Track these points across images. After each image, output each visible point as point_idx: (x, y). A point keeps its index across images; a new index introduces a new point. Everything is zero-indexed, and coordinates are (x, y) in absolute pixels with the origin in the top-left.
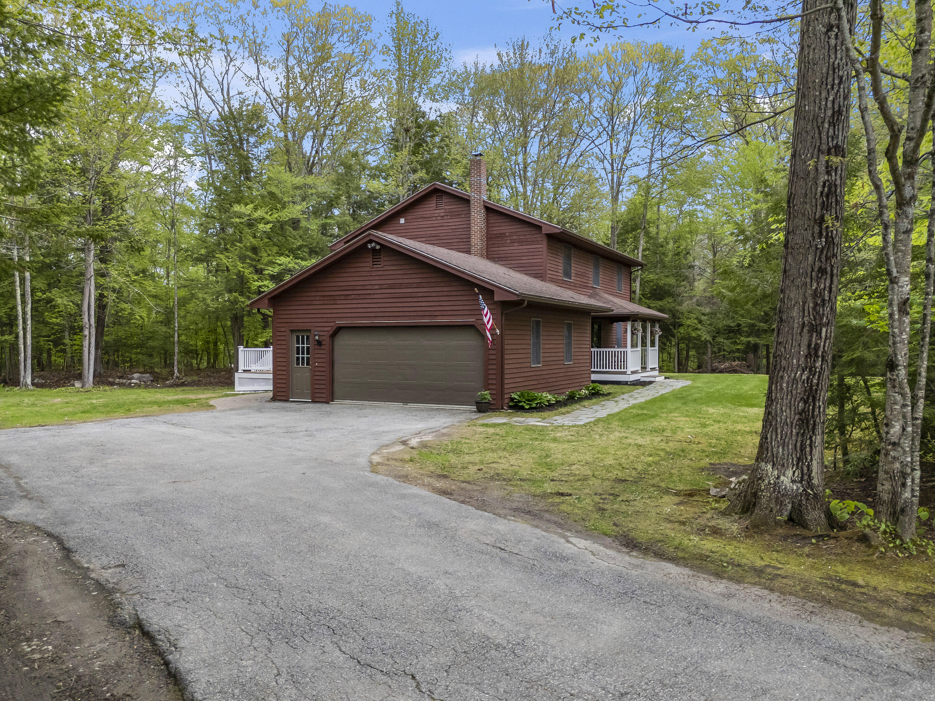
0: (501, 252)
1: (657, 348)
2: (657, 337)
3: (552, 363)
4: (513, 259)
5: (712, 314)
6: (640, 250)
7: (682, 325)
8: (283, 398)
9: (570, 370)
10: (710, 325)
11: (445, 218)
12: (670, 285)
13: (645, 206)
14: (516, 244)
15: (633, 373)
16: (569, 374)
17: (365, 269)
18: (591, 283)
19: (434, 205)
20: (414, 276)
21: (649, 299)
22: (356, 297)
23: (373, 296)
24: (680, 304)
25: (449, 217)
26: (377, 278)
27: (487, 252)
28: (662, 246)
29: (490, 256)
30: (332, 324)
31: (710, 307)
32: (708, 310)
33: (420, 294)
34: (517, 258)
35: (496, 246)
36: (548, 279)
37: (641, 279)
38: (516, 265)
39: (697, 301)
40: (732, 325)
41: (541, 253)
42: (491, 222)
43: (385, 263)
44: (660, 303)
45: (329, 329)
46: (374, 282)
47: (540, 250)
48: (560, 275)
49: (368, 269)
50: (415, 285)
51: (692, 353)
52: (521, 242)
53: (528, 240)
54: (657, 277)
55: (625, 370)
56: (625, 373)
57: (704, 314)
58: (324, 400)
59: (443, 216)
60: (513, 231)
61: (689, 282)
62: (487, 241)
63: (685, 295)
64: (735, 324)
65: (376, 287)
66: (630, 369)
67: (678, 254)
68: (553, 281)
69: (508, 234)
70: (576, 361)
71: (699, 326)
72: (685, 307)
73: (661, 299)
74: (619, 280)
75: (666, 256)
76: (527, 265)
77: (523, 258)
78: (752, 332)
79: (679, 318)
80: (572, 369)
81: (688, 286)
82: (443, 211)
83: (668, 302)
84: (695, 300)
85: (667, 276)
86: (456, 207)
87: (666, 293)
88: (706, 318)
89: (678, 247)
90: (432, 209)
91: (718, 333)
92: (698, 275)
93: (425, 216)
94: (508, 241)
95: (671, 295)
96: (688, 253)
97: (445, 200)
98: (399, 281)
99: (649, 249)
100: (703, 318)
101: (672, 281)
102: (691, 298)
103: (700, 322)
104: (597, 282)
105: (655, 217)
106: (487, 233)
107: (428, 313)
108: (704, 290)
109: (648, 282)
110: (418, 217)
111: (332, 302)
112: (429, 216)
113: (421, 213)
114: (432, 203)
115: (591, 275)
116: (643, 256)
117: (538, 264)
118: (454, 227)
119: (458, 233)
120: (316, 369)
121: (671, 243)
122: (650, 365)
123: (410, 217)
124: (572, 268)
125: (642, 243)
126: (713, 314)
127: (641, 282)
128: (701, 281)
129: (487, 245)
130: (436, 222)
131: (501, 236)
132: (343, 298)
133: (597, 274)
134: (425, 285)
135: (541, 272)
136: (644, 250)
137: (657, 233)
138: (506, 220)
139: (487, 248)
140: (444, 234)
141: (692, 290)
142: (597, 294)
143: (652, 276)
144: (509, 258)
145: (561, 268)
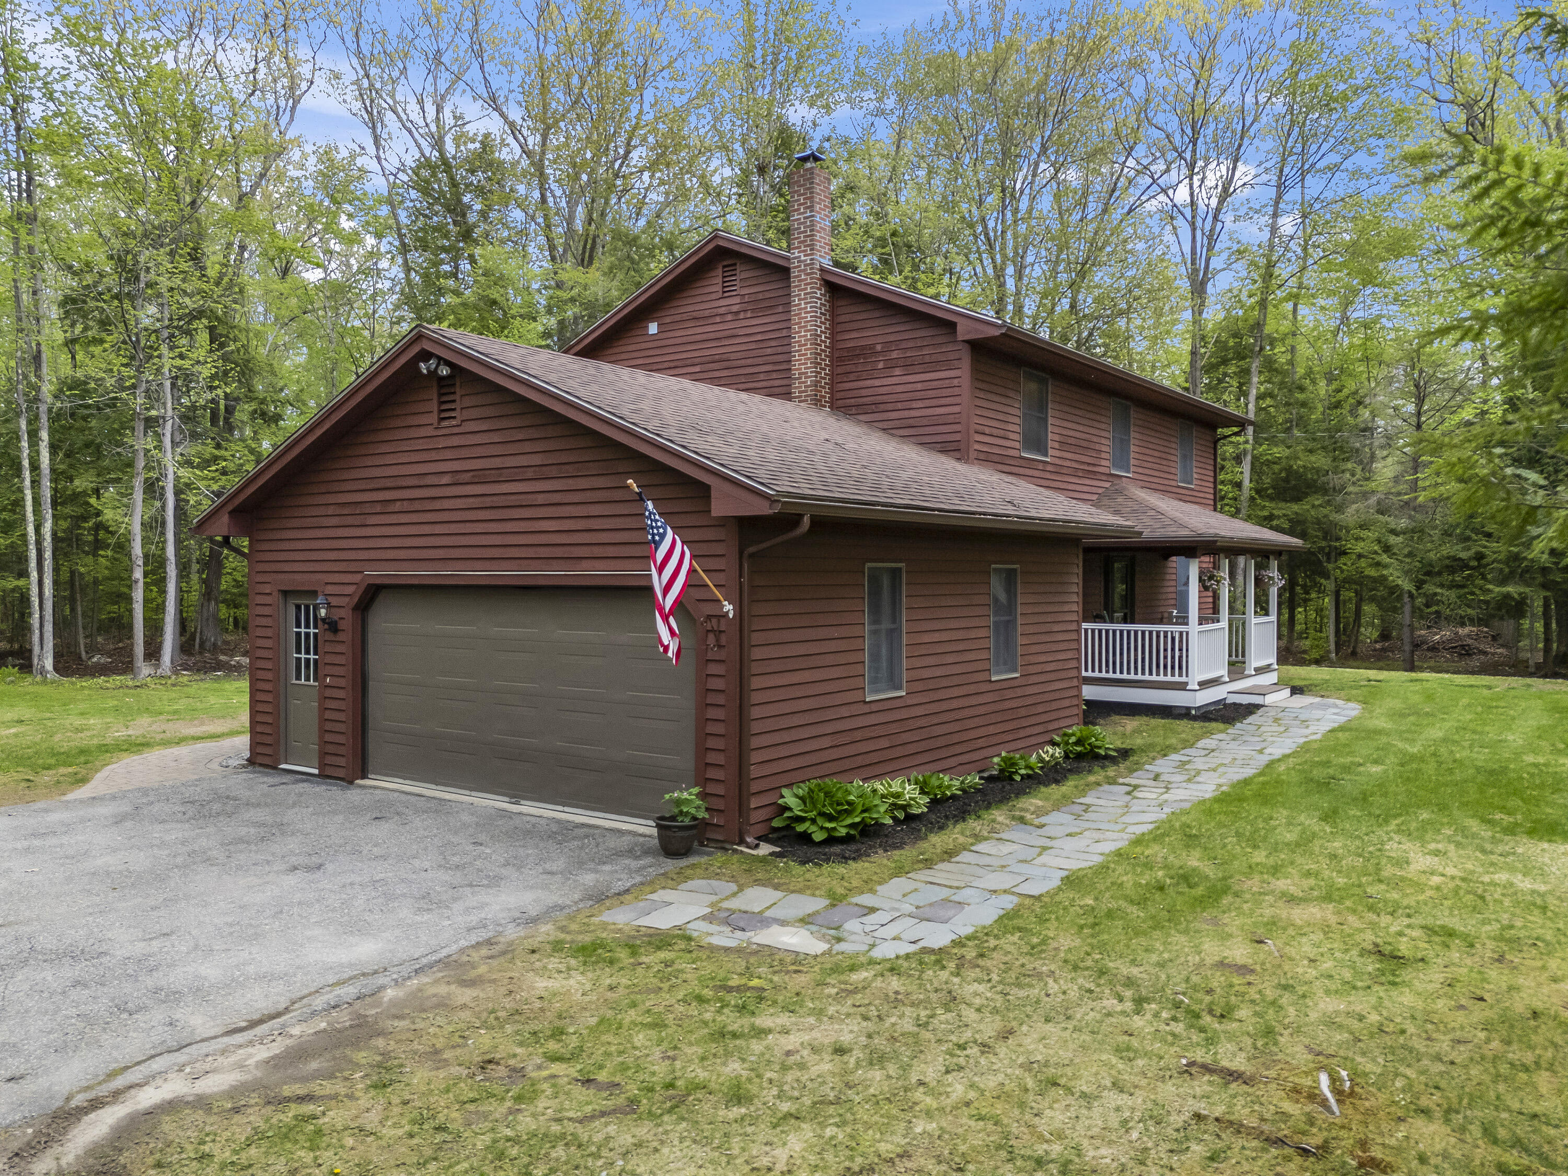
0: (864, 392)
1: (1273, 618)
2: (1274, 592)
3: (945, 682)
4: (890, 407)
5: (1413, 531)
6: (1252, 398)
7: (1345, 553)
8: (267, 761)
9: (1009, 694)
10: (1410, 555)
11: (742, 316)
12: (1318, 471)
13: (1263, 304)
14: (897, 372)
15: (1204, 684)
16: (1007, 705)
17: (423, 432)
18: (1106, 465)
19: (718, 288)
20: (528, 447)
21: (1271, 499)
22: (406, 506)
23: (437, 505)
24: (1340, 509)
25: (749, 315)
26: (448, 454)
27: (832, 392)
28: (1302, 389)
29: (840, 403)
30: (357, 578)
31: (1410, 517)
32: (1403, 523)
33: (541, 499)
34: (899, 406)
35: (852, 377)
36: (973, 455)
37: (1255, 459)
38: (897, 424)
39: (1379, 503)
40: (1464, 555)
41: (956, 391)
42: (842, 318)
43: (467, 414)
44: (1295, 507)
45: (350, 590)
46: (443, 467)
47: (956, 382)
48: (1014, 445)
49: (430, 431)
50: (530, 474)
51: (1368, 609)
52: (909, 366)
53: (927, 359)
54: (1287, 452)
55: (1184, 679)
56: (1182, 687)
57: (1393, 532)
58: (341, 773)
59: (737, 313)
60: (892, 338)
61: (1361, 462)
62: (832, 366)
63: (1351, 489)
64: (1471, 553)
65: (445, 480)
66: (1197, 675)
67: (1337, 405)
68: (988, 459)
69: (879, 348)
70: (1032, 669)
71: (1385, 558)
72: (1350, 515)
73: (1297, 499)
74: (1184, 457)
75: (1312, 409)
76: (925, 422)
77: (914, 404)
78: (1512, 573)
79: (1338, 539)
80: (1020, 692)
81: (1358, 470)
82: (737, 300)
83: (1313, 506)
84: (1373, 500)
85: (1311, 451)
86: (765, 289)
87: (1309, 486)
88: (1400, 539)
89: (1339, 391)
90: (714, 296)
91: (1428, 573)
92: (1382, 447)
93: (701, 314)
94: (881, 365)
95: (1324, 490)
96: (1360, 403)
97: (743, 273)
98: (497, 462)
99: (1271, 395)
100: (1393, 540)
101: (1320, 460)
102: (1365, 495)
103: (1387, 549)
104: (1122, 461)
105: (1285, 327)
106: (832, 347)
107: (559, 552)
108: (1396, 479)
109: (1268, 463)
110: (685, 317)
111: (358, 520)
112: (707, 313)
113: (691, 308)
114: (714, 283)
115: (1106, 445)
116: (1259, 410)
117: (951, 419)
118: (759, 337)
119: (769, 351)
120: (329, 692)
121: (1322, 383)
122: (1255, 661)
123: (668, 320)
124: (1050, 428)
125: (1257, 384)
126: (1417, 532)
127: (1252, 464)
128: (1390, 460)
129: (832, 375)
130: (721, 327)
131: (865, 352)
132: (378, 508)
133: (1122, 446)
134: (554, 471)
135: (957, 437)
136: (1260, 397)
137: (1291, 362)
138: (877, 314)
139: (832, 384)
140: (739, 355)
141: (1367, 479)
142: (1119, 492)
143: (1278, 451)
144: (882, 407)
145: (1015, 428)
